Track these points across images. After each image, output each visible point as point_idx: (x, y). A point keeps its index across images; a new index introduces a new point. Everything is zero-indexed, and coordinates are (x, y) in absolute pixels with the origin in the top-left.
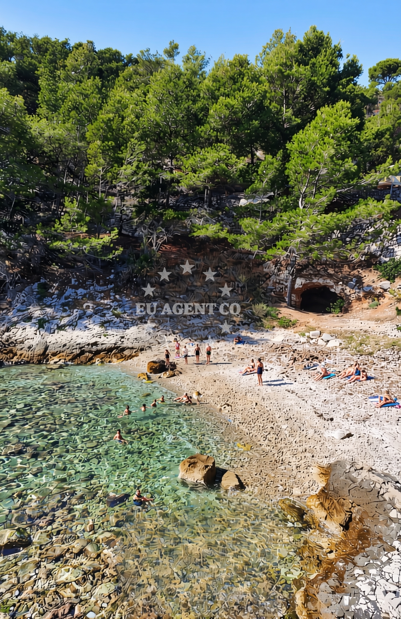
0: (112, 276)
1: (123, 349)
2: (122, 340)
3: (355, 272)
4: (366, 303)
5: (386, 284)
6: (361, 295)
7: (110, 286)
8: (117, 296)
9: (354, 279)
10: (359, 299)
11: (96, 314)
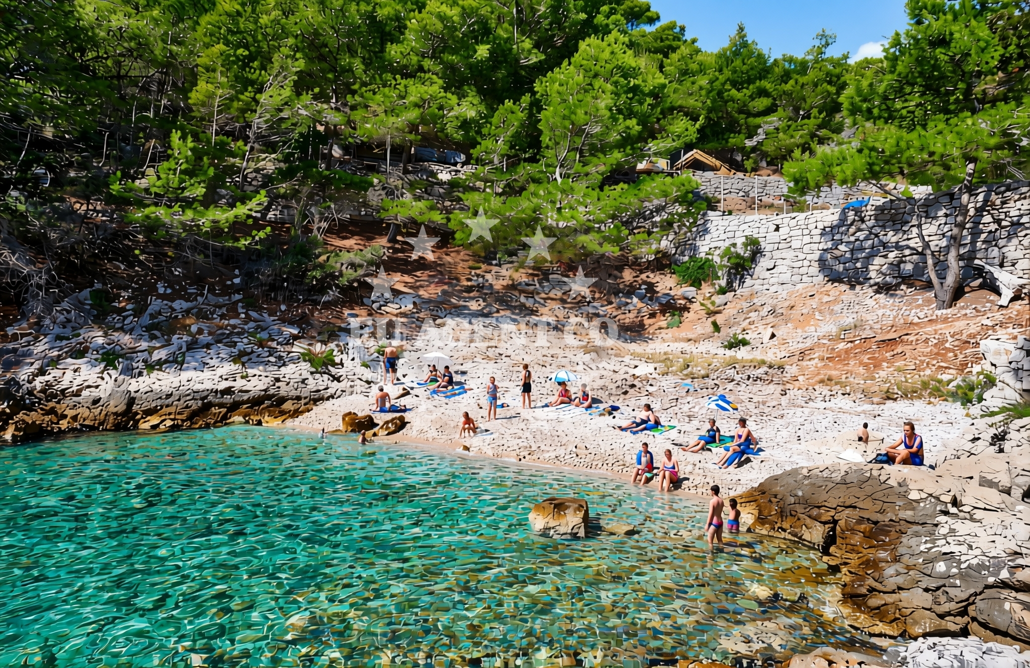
0: (237, 281)
1: (283, 400)
2: (277, 384)
3: (643, 276)
4: (662, 321)
5: (690, 291)
6: (656, 307)
7: (237, 297)
8: (253, 314)
9: (644, 287)
10: (652, 315)
11: (219, 342)
